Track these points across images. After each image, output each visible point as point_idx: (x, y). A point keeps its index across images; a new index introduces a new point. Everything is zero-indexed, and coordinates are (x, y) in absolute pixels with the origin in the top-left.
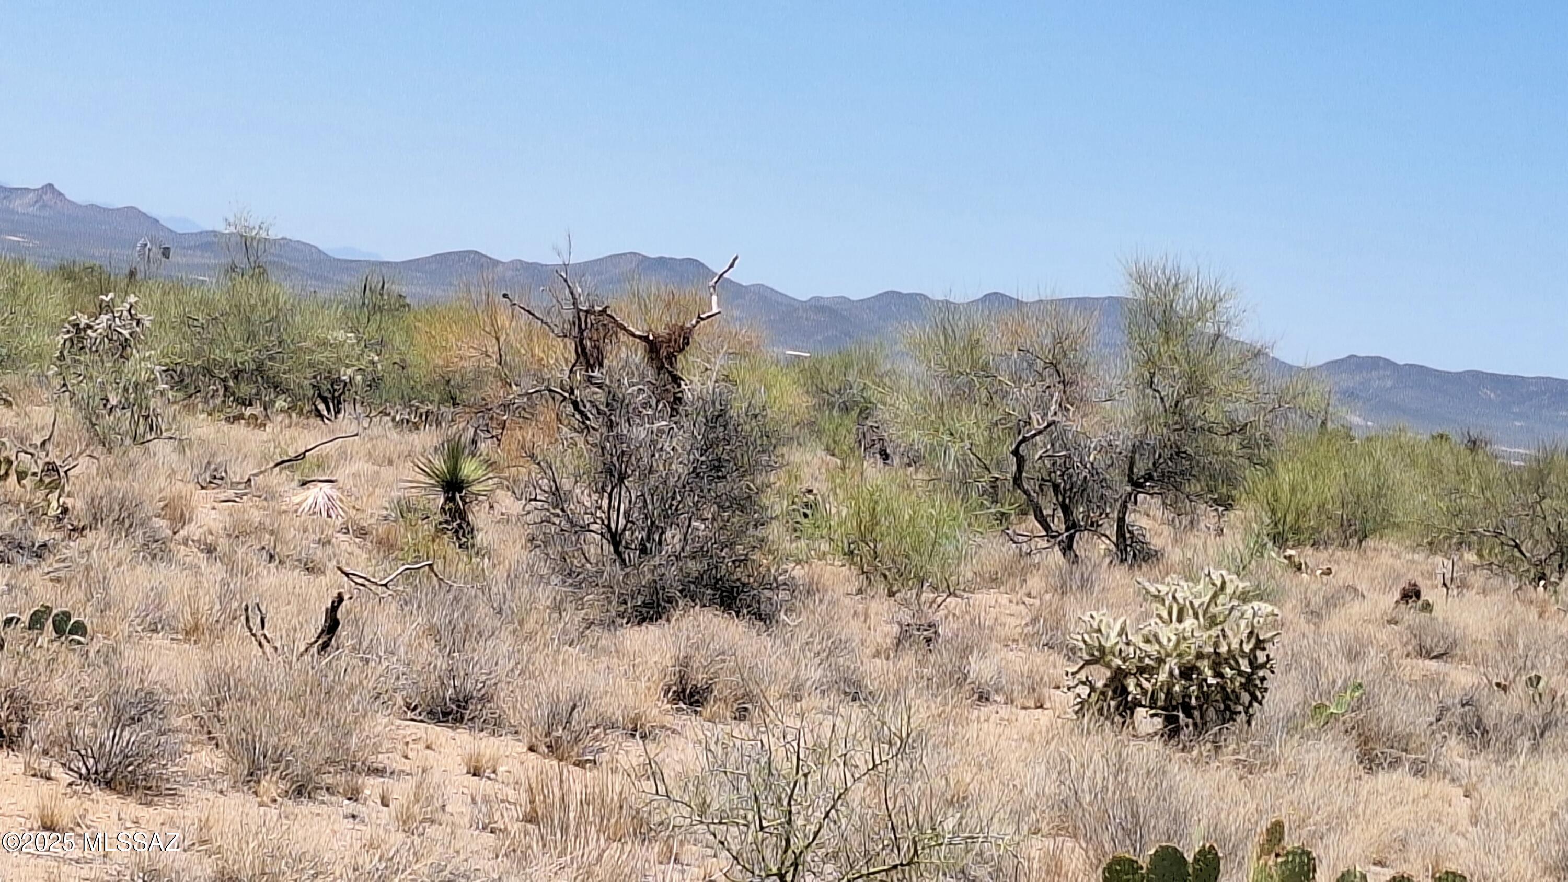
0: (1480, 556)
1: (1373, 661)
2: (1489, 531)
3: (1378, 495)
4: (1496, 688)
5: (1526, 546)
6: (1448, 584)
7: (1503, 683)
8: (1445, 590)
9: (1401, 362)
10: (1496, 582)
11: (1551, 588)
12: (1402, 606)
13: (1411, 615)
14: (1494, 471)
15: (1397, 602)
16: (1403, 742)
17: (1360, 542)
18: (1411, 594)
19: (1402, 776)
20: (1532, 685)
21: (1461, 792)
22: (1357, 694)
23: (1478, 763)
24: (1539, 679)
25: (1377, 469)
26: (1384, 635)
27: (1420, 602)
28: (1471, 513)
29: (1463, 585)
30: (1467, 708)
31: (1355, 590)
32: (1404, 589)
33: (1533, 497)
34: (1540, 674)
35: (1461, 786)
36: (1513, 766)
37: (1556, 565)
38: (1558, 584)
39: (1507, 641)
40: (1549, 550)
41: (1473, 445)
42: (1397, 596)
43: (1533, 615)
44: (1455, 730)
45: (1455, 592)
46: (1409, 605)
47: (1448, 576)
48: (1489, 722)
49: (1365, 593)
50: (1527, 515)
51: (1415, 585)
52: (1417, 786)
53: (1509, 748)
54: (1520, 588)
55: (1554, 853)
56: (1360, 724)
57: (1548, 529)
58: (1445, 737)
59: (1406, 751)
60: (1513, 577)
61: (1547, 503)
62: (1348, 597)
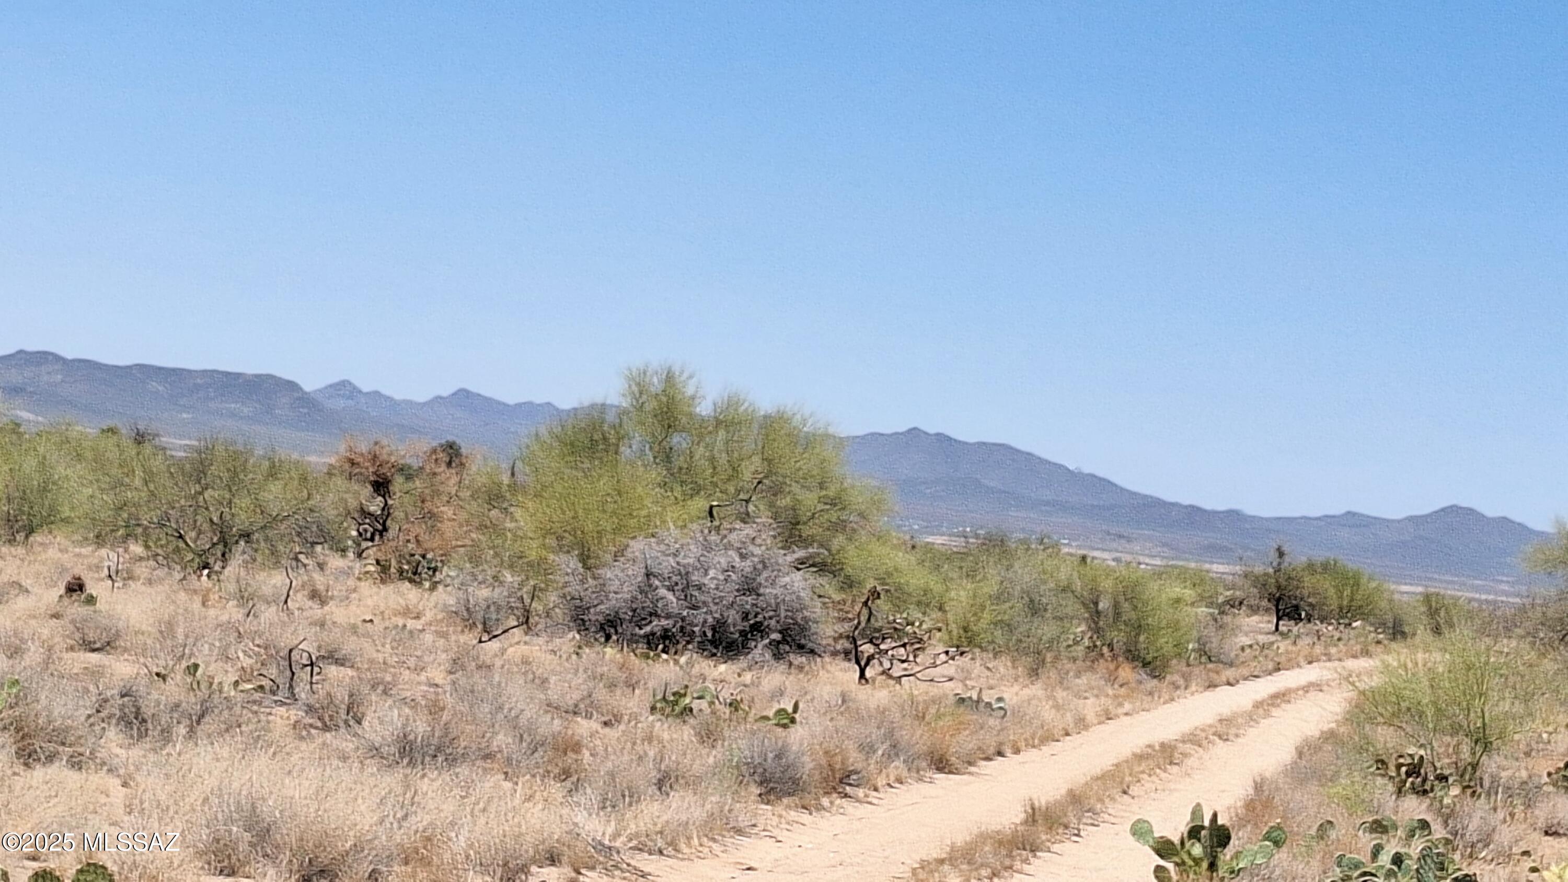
0: (147, 547)
1: (33, 655)
2: (154, 523)
3: (44, 490)
4: (156, 678)
5: (190, 536)
6: (114, 577)
7: (163, 672)
8: (110, 582)
9: (69, 356)
10: (160, 573)
11: (214, 577)
12: (66, 601)
13: (76, 609)
14: (157, 463)
15: (61, 596)
16: (60, 736)
17: (27, 537)
18: (76, 587)
19: (58, 771)
20: (190, 673)
21: (118, 782)
22: (14, 690)
23: (136, 753)
24: (196, 666)
25: (42, 463)
26: (47, 629)
27: (83, 596)
28: (137, 505)
29: (131, 577)
30: (126, 699)
31: (20, 586)
32: (69, 583)
33: (194, 488)
34: (199, 662)
35: (118, 776)
36: (169, 754)
37: (219, 554)
38: (221, 573)
39: (167, 629)
40: (212, 539)
41: (140, 438)
42: (62, 591)
43: (196, 605)
44: (114, 721)
45: (121, 585)
46: (73, 598)
47: (113, 569)
48: (147, 712)
49: (30, 588)
50: (190, 506)
51: (79, 579)
52: (73, 778)
53: (166, 735)
54: (184, 578)
55: (204, 837)
56: (19, 719)
57: (211, 520)
58: (104, 729)
59: (63, 744)
60: (178, 567)
61: (208, 494)
62: (14, 592)
